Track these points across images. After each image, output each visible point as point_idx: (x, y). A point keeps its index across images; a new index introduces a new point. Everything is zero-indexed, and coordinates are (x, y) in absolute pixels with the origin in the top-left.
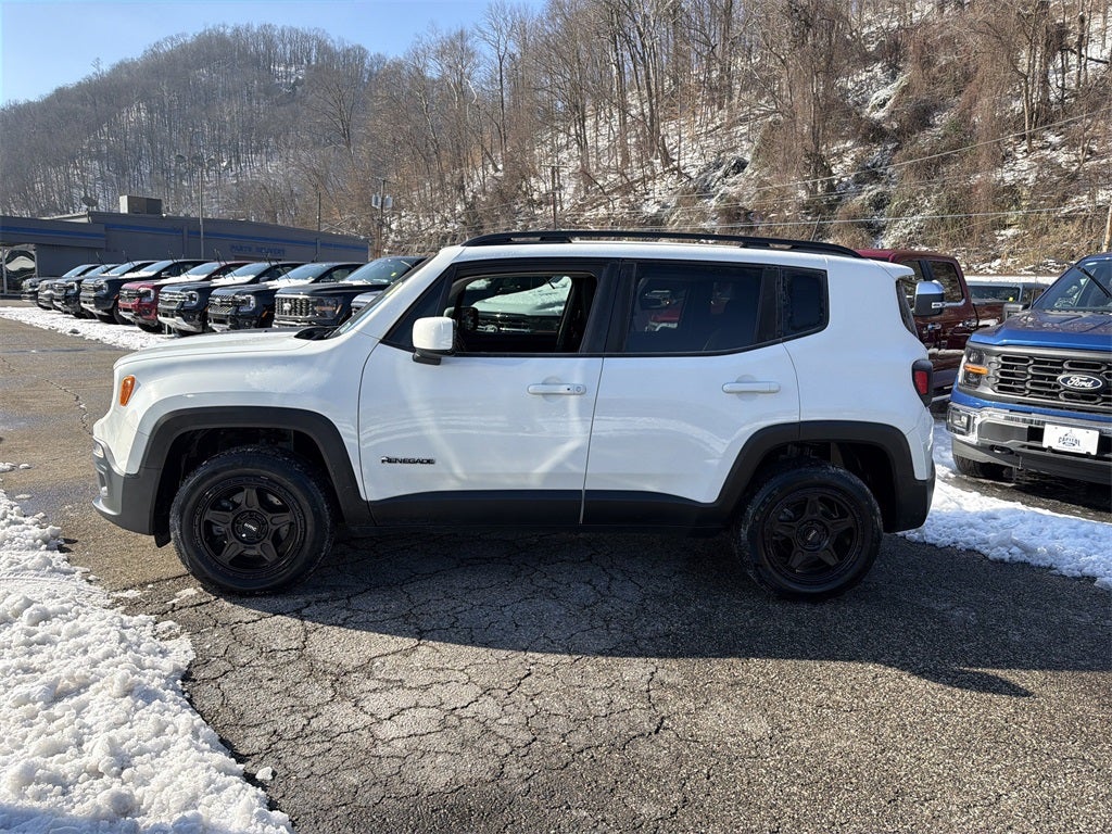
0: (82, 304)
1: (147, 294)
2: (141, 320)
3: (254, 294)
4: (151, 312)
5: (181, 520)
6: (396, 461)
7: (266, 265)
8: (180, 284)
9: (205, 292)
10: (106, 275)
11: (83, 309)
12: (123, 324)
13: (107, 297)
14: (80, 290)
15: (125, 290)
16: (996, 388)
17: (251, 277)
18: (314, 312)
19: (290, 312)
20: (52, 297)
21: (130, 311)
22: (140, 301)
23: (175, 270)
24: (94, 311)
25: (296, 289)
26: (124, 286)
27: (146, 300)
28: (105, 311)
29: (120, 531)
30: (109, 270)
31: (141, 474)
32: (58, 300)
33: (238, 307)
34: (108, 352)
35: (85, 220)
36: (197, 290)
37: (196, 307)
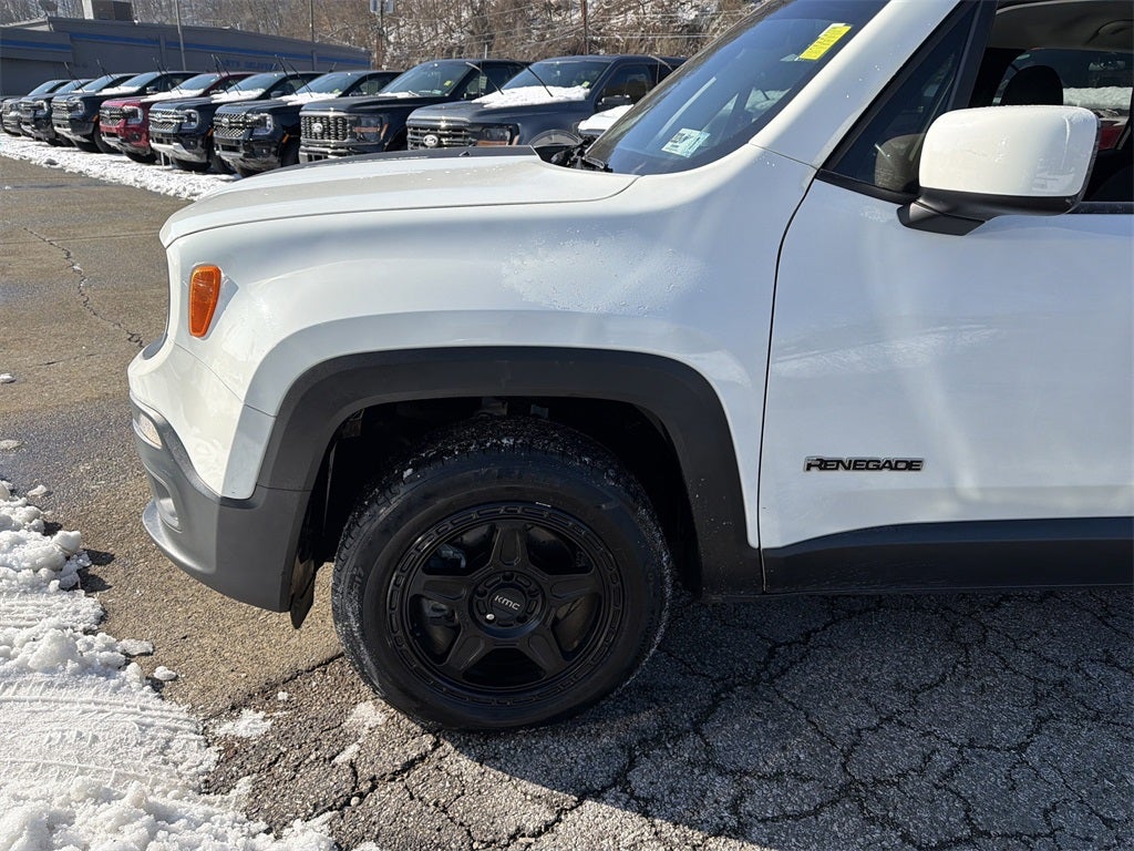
0: (56, 128)
1: (133, 114)
2: (129, 147)
3: (271, 111)
4: (140, 137)
5: (361, 601)
6: (837, 464)
7: (276, 76)
8: (172, 101)
9: (207, 110)
10: (80, 91)
11: (57, 135)
12: (107, 152)
13: (85, 119)
14: (51, 111)
15: (105, 109)
17: (260, 92)
18: (353, 135)
19: (322, 135)
20: (19, 120)
21: (114, 135)
22: (126, 124)
23: (162, 84)
24: (71, 137)
25: (325, 105)
26: (105, 104)
27: (133, 122)
28: (84, 136)
29: (216, 597)
30: (83, 85)
31: (261, 501)
32: (27, 124)
33: (252, 129)
34: (97, 189)
35: (45, 28)
36: (196, 108)
37: (197, 130)
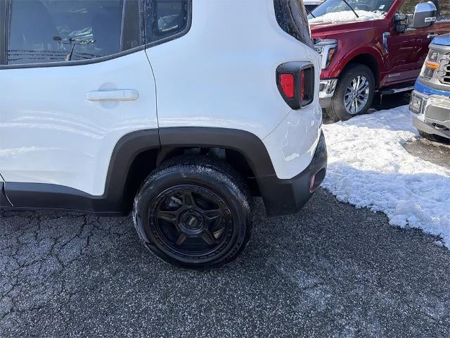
16: (443, 80)
